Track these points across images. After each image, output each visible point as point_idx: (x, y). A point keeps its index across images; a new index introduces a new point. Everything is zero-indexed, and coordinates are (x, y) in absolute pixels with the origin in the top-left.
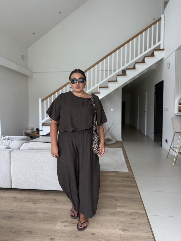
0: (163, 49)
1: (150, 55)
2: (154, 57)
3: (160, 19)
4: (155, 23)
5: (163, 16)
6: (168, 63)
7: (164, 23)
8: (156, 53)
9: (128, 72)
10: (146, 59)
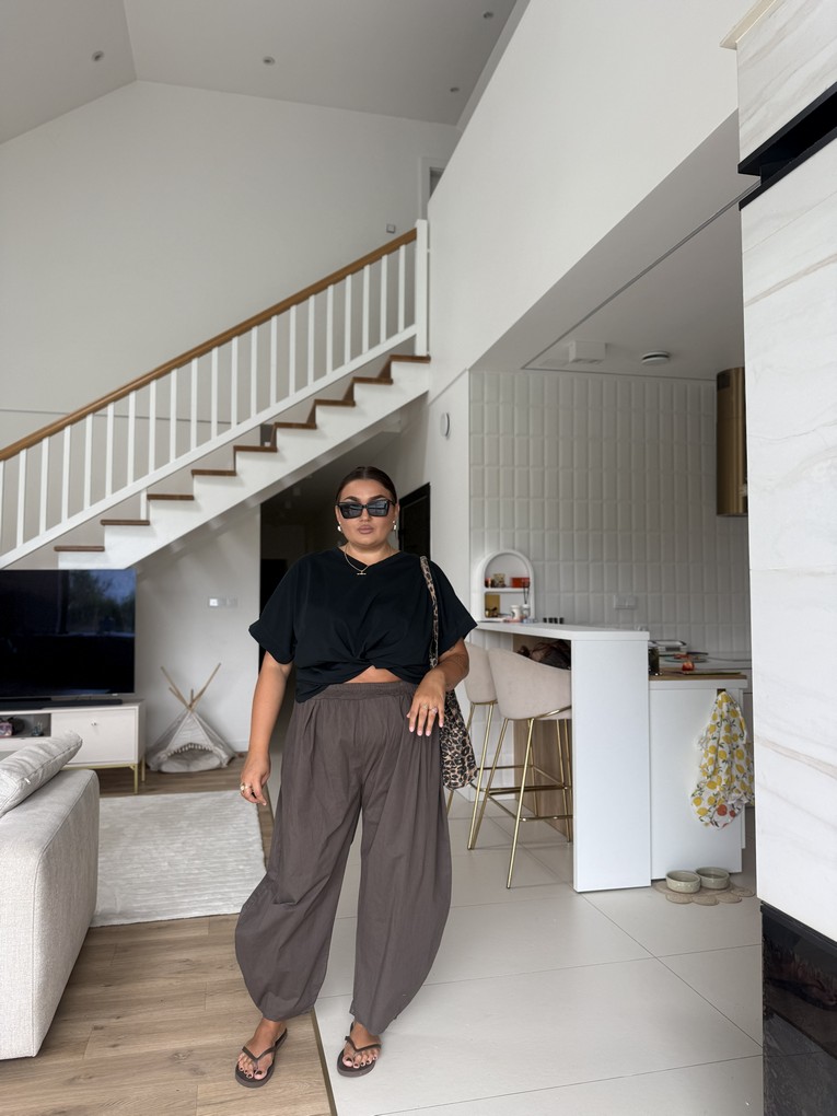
0: (426, 359)
1: (375, 375)
2: (393, 386)
3: (411, 237)
4: (391, 248)
5: (421, 225)
6: (443, 417)
7: (428, 255)
8: (397, 369)
9: (283, 438)
10: (360, 392)
